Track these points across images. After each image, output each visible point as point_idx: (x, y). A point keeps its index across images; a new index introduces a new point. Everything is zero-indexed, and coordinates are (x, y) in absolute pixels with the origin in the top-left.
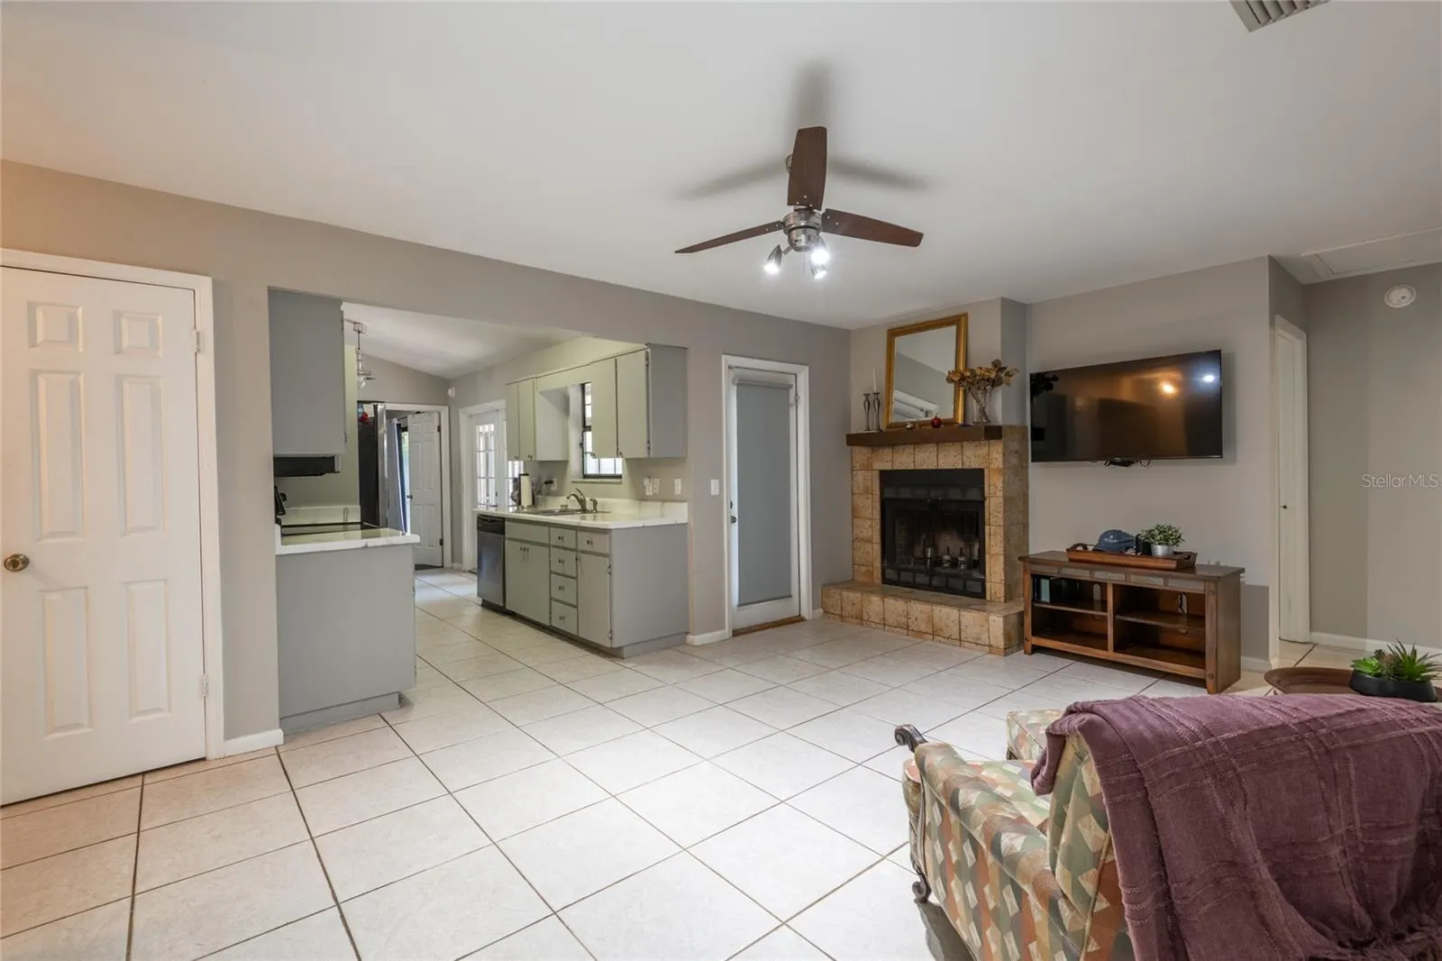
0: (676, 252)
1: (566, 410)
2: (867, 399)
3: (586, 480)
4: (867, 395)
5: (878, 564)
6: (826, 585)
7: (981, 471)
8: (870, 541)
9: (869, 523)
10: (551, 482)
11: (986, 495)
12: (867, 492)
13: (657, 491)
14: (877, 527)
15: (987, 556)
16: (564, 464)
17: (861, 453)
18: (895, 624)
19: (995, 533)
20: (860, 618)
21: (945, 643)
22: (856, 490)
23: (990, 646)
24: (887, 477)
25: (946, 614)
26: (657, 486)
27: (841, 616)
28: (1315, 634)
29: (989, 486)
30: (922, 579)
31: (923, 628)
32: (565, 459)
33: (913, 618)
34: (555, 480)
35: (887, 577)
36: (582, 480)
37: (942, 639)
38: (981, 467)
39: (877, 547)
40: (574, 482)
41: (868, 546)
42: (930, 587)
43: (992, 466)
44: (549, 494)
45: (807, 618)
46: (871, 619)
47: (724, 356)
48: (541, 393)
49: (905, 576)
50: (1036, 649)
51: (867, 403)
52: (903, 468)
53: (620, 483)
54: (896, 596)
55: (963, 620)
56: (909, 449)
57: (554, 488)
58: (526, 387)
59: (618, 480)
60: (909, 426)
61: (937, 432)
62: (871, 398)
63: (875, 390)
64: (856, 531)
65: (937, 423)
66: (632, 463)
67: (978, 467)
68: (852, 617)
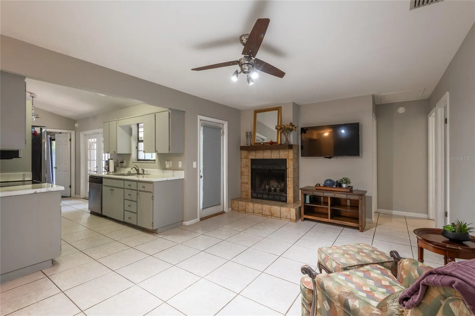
0: (192, 70)
1: (131, 134)
2: (247, 134)
3: (139, 162)
4: (247, 133)
5: (250, 191)
6: (232, 200)
7: (286, 159)
8: (247, 183)
9: (247, 177)
10: (123, 162)
11: (287, 167)
12: (246, 167)
13: (171, 166)
14: (250, 178)
15: (288, 188)
16: (129, 155)
17: (244, 153)
18: (258, 213)
19: (290, 180)
20: (245, 211)
21: (275, 219)
22: (242, 166)
23: (291, 219)
24: (253, 161)
25: (276, 208)
26: (171, 164)
27: (238, 210)
28: (379, 210)
29: (288, 165)
30: (265, 196)
31: (268, 214)
32: (130, 153)
33: (264, 210)
34: (125, 162)
35: (253, 196)
36: (137, 161)
38: (286, 158)
39: (250, 186)
40: (133, 162)
41: (247, 186)
42: (268, 199)
43: (290, 158)
44: (122, 167)
45: (226, 212)
46: (249, 211)
47: (198, 116)
48: (120, 126)
49: (259, 196)
50: (305, 219)
51: (247, 135)
52: (259, 158)
53: (155, 163)
54: (258, 203)
55: (281, 210)
56: (262, 152)
57: (124, 164)
58: (113, 124)
59: (154, 162)
60: (262, 144)
61: (272, 146)
62: (249, 134)
63: (250, 131)
64: (242, 180)
65: (272, 143)
66: (160, 156)
67: (284, 158)
68: (242, 211)
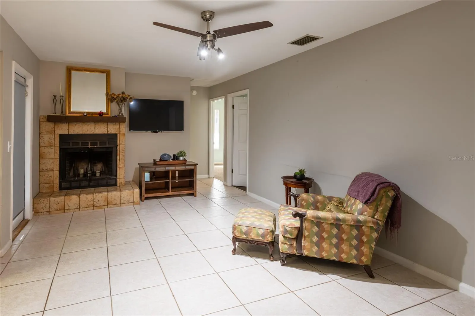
4: (55, 96)
5: (57, 181)
6: (34, 198)
7: (116, 135)
8: (52, 170)
9: (52, 161)
11: (118, 144)
12: (51, 146)
14: (57, 163)
15: (118, 169)
17: (49, 126)
18: (87, 206)
19: (122, 159)
20: (63, 209)
21: (114, 207)
22: (42, 144)
23: (134, 202)
24: (63, 138)
25: (113, 195)
27: (49, 212)
29: (119, 141)
30: (84, 183)
31: (102, 204)
33: (97, 201)
37: (112, 206)
38: (116, 133)
39: (57, 173)
41: (51, 173)
42: (89, 186)
43: (121, 133)
45: (30, 219)
46: (71, 208)
47: (13, 61)
49: (73, 184)
51: (55, 100)
52: (76, 133)
55: (122, 195)
56: (80, 124)
60: (85, 114)
61: (100, 118)
62: (58, 98)
63: (61, 95)
64: (42, 166)
65: (101, 114)
67: (115, 133)
68: (57, 210)
